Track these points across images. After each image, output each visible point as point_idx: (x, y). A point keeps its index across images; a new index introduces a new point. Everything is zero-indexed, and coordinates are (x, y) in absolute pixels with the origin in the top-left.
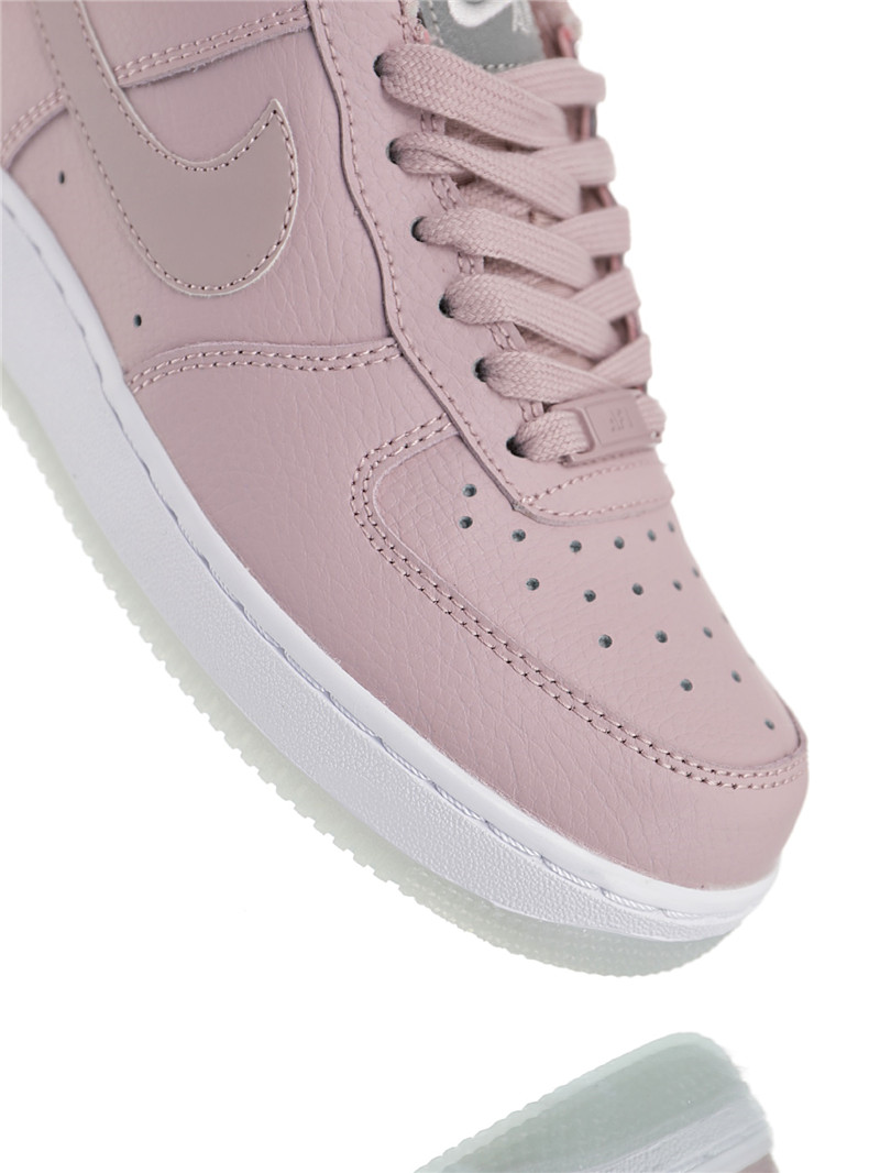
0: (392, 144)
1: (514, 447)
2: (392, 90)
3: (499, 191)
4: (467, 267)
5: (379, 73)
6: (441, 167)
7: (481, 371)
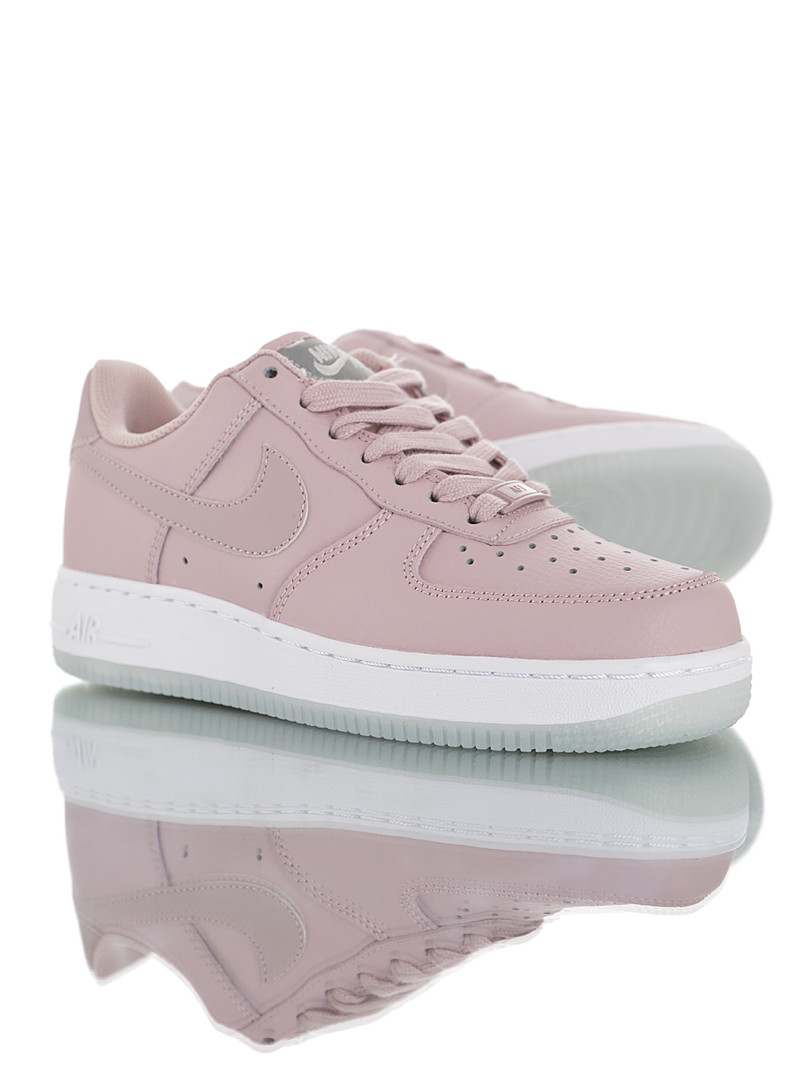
0: (330, 433)
1: (472, 521)
2: (315, 410)
3: (389, 426)
4: (398, 460)
5: (305, 407)
6: (358, 428)
7: (434, 499)
